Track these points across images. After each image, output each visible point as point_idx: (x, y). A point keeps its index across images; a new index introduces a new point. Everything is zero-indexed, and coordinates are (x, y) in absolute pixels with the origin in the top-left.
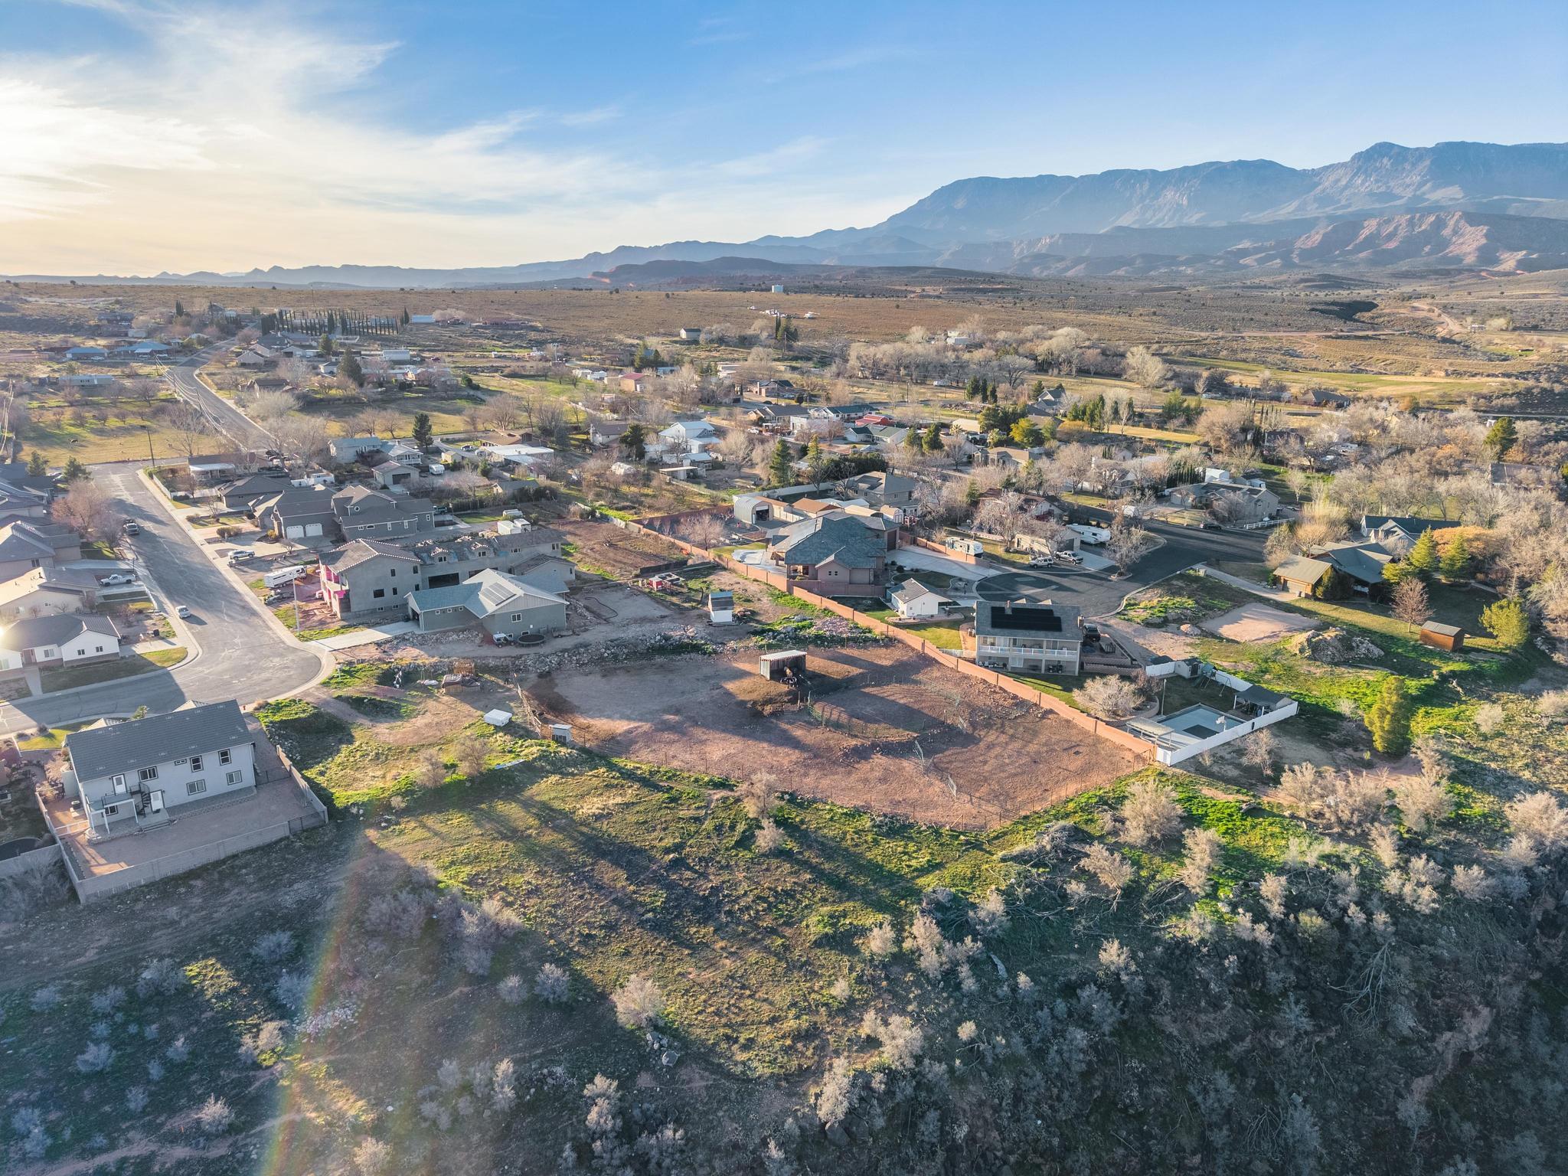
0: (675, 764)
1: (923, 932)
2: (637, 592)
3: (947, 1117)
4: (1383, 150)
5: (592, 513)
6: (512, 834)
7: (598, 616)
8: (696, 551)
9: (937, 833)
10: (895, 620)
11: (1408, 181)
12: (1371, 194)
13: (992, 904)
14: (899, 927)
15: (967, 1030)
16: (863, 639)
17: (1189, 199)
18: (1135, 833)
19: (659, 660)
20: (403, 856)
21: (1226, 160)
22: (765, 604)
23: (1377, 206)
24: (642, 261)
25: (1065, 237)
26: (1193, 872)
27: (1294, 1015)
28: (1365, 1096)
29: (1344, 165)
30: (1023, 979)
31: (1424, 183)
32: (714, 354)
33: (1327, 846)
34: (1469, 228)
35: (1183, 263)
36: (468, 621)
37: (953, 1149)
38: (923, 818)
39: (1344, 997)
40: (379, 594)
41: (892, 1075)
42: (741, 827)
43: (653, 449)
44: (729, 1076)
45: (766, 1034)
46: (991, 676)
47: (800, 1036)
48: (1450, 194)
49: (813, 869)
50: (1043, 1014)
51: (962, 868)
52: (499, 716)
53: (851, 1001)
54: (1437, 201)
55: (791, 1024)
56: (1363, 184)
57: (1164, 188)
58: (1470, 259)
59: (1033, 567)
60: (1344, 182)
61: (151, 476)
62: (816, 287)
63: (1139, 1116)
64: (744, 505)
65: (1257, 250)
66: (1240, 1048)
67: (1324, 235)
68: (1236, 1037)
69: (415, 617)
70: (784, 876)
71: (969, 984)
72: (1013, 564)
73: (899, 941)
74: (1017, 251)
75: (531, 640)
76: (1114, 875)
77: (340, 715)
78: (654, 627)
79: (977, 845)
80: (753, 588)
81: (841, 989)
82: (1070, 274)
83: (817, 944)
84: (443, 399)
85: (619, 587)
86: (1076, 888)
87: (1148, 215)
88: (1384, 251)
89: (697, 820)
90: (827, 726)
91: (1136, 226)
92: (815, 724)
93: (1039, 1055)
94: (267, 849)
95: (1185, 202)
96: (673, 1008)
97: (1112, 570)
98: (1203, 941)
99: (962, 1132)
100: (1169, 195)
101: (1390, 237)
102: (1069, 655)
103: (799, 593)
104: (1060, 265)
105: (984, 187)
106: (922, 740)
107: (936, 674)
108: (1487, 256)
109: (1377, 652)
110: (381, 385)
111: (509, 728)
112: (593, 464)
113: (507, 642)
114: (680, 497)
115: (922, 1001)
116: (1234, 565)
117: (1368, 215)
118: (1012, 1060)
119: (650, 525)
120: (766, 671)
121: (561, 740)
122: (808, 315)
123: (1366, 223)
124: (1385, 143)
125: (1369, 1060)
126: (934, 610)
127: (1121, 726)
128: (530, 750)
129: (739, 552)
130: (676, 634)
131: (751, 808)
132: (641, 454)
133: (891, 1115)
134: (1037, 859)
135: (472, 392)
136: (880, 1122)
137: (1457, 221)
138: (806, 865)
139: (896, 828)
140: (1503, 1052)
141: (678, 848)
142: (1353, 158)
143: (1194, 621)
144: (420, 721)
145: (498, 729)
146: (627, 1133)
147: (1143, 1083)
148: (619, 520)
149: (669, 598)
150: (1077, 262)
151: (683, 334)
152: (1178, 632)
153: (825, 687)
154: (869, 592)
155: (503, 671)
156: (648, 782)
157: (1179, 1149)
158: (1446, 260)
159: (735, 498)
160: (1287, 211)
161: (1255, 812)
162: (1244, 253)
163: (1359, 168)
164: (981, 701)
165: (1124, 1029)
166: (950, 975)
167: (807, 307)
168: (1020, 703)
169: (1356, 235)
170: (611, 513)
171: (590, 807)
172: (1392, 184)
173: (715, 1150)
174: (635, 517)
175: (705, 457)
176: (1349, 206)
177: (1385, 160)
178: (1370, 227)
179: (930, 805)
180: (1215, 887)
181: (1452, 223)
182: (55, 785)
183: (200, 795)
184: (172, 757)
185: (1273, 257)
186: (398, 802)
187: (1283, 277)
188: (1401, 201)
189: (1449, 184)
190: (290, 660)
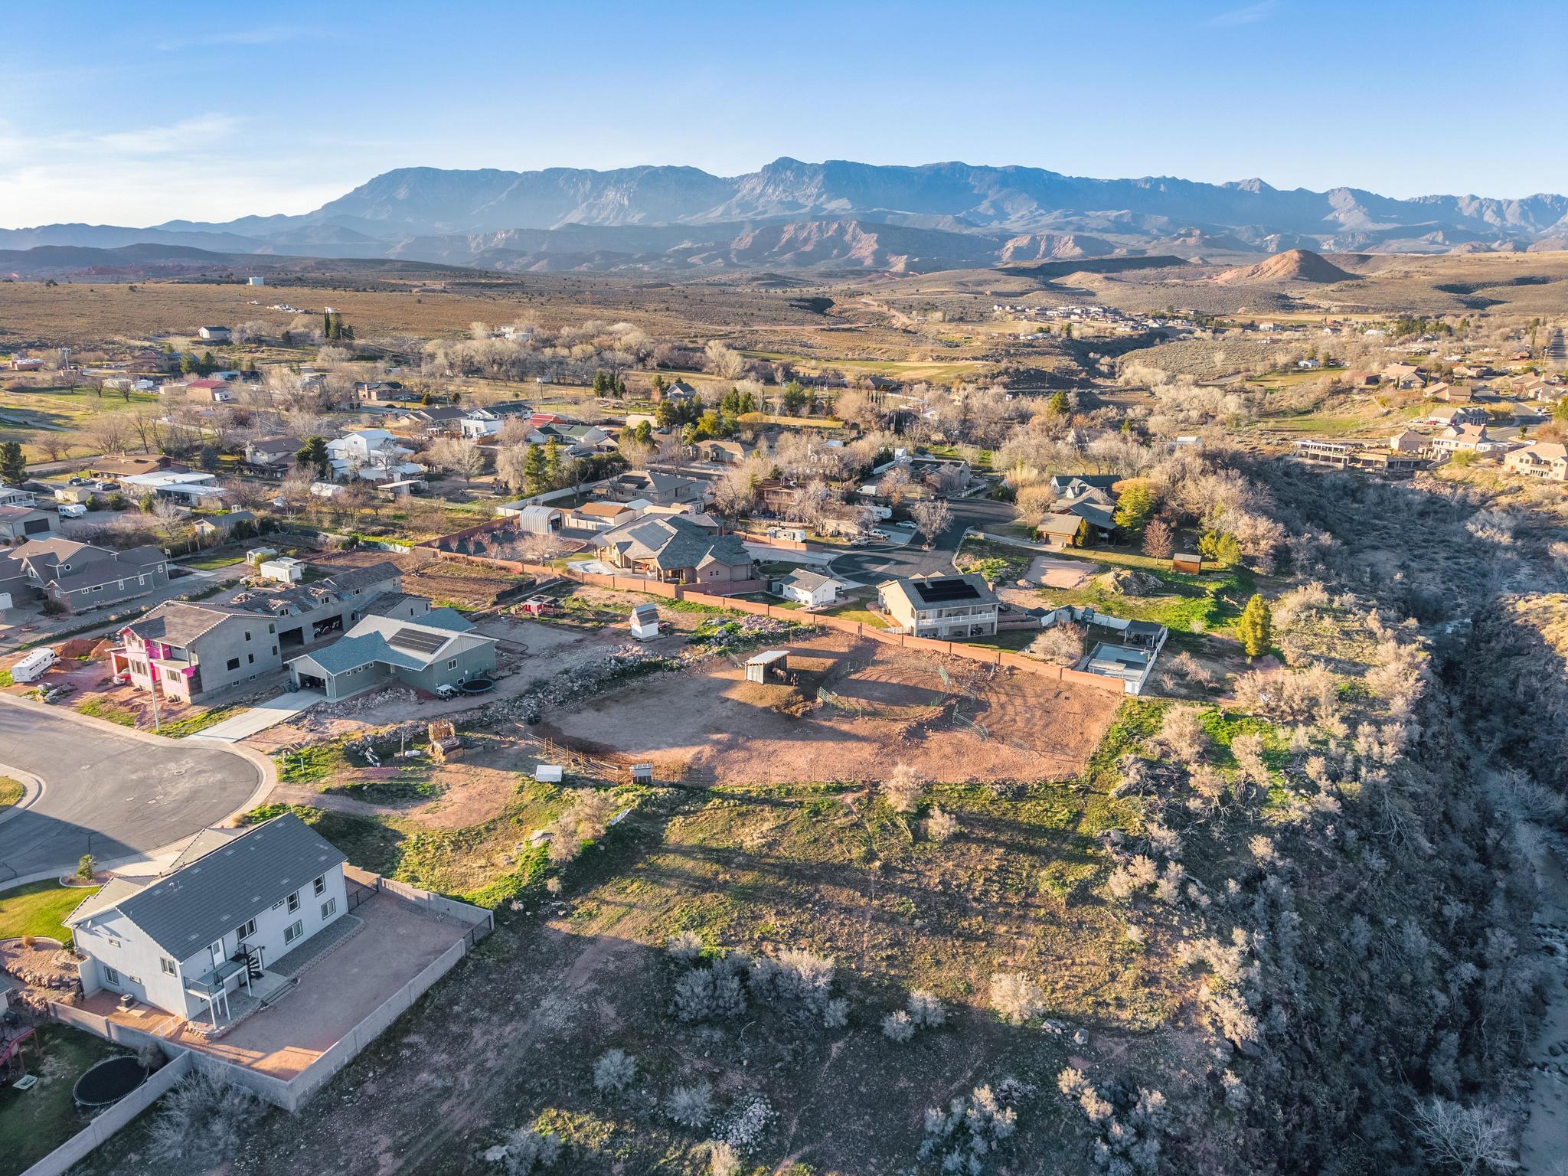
0: (776, 779)
4: (786, 164)
6: (706, 884)
7: (511, 651)
8: (530, 569)
9: (1050, 788)
11: (808, 192)
12: (781, 202)
16: (800, 632)
17: (629, 199)
20: (624, 937)
21: (657, 164)
22: (666, 613)
23: (787, 213)
24: (26, 246)
25: (520, 231)
26: (1250, 772)
27: (1374, 860)
29: (756, 175)
30: (1232, 884)
31: (819, 196)
34: (864, 235)
35: (639, 260)
36: (395, 677)
38: (1025, 778)
40: (233, 664)
42: (901, 822)
44: (1134, 1034)
48: (839, 205)
49: (996, 843)
52: (544, 772)
54: (834, 211)
56: (773, 193)
57: (605, 188)
58: (868, 262)
59: (856, 547)
60: (758, 191)
62: (299, 279)
64: (524, 516)
65: (700, 250)
67: (753, 238)
69: (316, 683)
70: (983, 856)
72: (837, 547)
74: (473, 245)
75: (478, 685)
77: (351, 811)
78: (588, 652)
79: (1087, 790)
82: (533, 269)
83: (1070, 904)
85: (489, 617)
87: (594, 213)
88: (804, 253)
89: (857, 825)
90: (863, 715)
91: (585, 224)
92: (849, 716)
95: (626, 203)
97: (918, 543)
98: (1304, 821)
100: (611, 194)
101: (806, 241)
103: (689, 597)
104: (523, 261)
105: (426, 176)
108: (880, 259)
109: (1159, 582)
111: (572, 781)
112: (286, 490)
117: (785, 221)
119: (445, 548)
120: (758, 675)
121: (645, 782)
122: (328, 312)
123: (784, 228)
124: (787, 158)
126: (833, 596)
130: (623, 657)
134: (1141, 789)
137: (855, 229)
138: (987, 841)
139: (1017, 792)
141: (871, 855)
142: (763, 170)
144: (455, 797)
145: (558, 785)
148: (394, 546)
149: (560, 621)
150: (539, 257)
151: (205, 333)
153: (822, 680)
154: (751, 587)
155: (483, 726)
156: (773, 802)
158: (850, 262)
159: (499, 510)
160: (716, 214)
162: (689, 252)
163: (769, 179)
168: (983, 666)
169: (779, 240)
170: (373, 539)
171: (749, 839)
172: (796, 194)
174: (411, 541)
176: (765, 212)
177: (788, 173)
178: (789, 232)
181: (851, 230)
182: (62, 985)
183: (297, 942)
184: (269, 901)
185: (715, 257)
186: (553, 885)
187: (737, 276)
188: (807, 210)
189: (839, 196)
190: (187, 763)
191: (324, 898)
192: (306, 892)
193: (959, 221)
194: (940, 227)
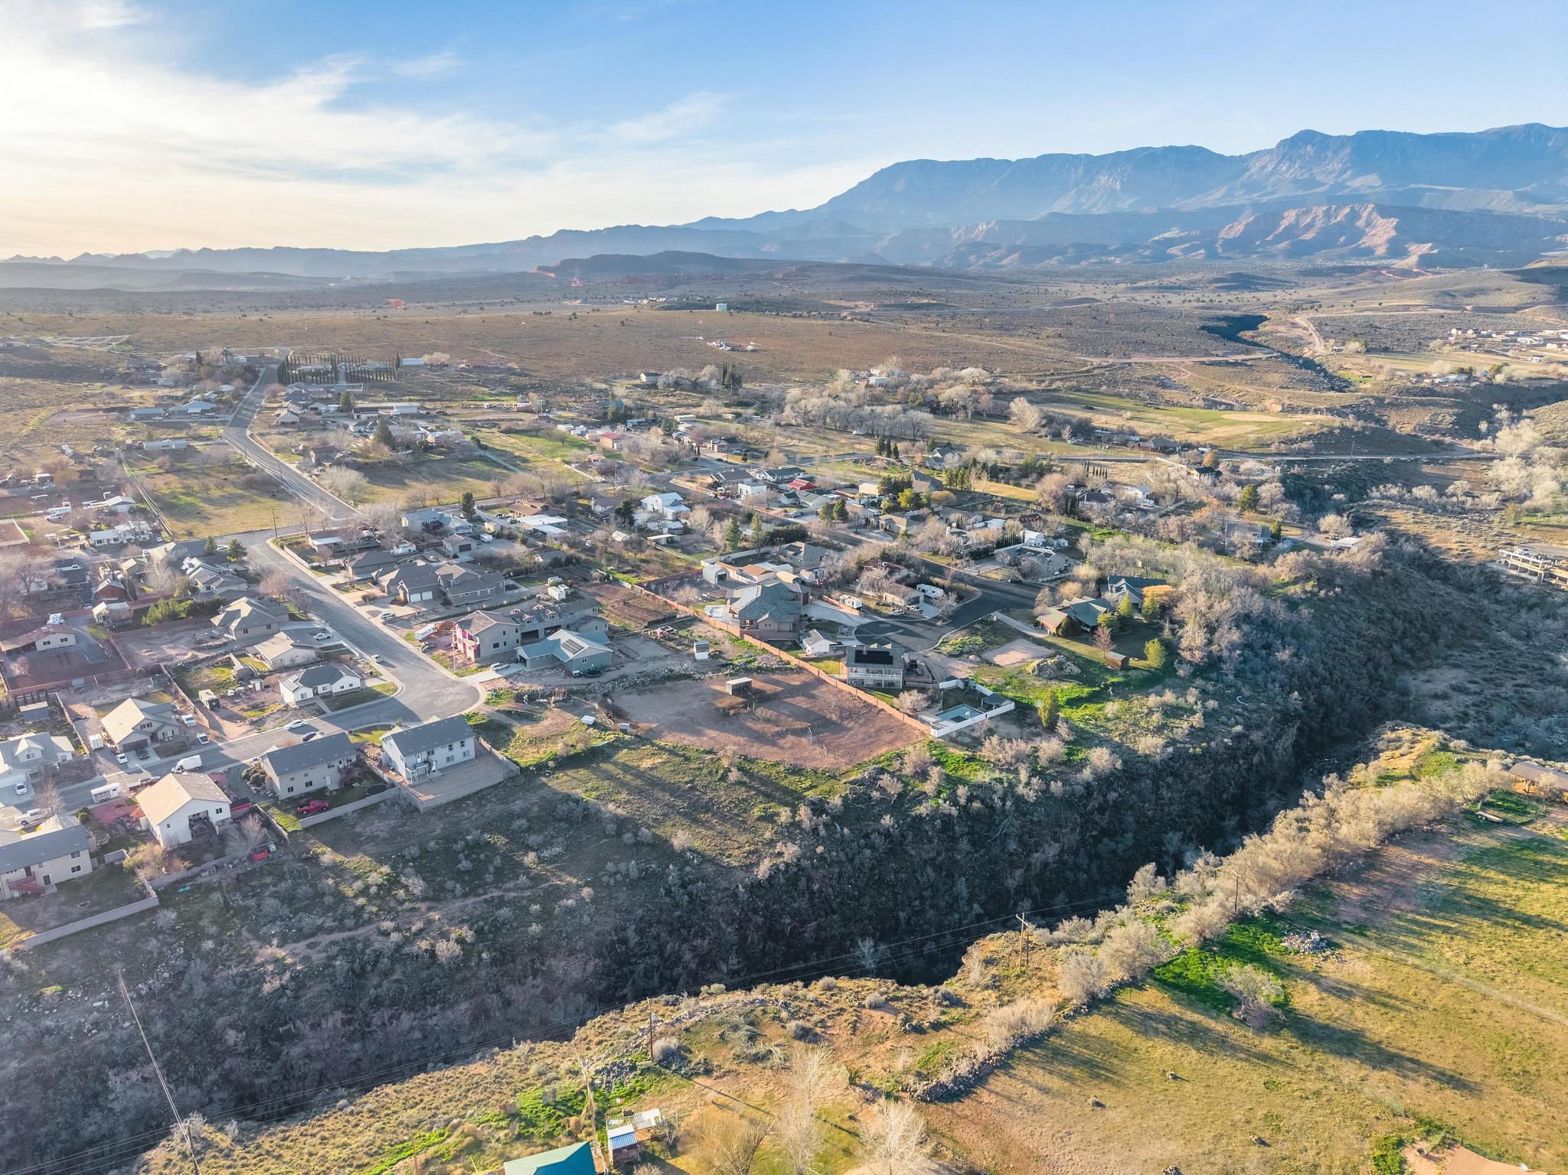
0: (685, 742)
1: (804, 813)
2: (647, 639)
3: (810, 880)
4: (1307, 137)
5: (607, 577)
6: (610, 777)
7: (628, 656)
8: (681, 608)
9: (816, 772)
10: (803, 656)
11: (1330, 167)
12: (1295, 181)
13: (836, 801)
14: (794, 812)
15: (820, 849)
16: (785, 669)
17: (1122, 183)
18: (908, 770)
19: (669, 684)
20: (561, 789)
21: (1157, 145)
22: (727, 646)
23: (1300, 193)
25: (1001, 223)
26: (929, 787)
27: (964, 845)
28: (992, 877)
29: (1270, 151)
30: (846, 830)
31: (1343, 172)
32: (671, 399)
33: (997, 775)
34: (1381, 221)
36: (556, 663)
37: (812, 893)
38: (809, 766)
39: (989, 837)
40: (496, 646)
41: (787, 865)
42: (721, 772)
43: (640, 517)
44: (722, 866)
45: (737, 852)
46: (853, 691)
47: (750, 852)
48: (1369, 182)
49: (756, 789)
50: (854, 845)
51: (826, 787)
52: (589, 719)
53: (772, 840)
54: (1356, 189)
55: (747, 848)
56: (1287, 171)
57: (1098, 172)
59: (892, 617)
60: (1270, 168)
61: (282, 547)
63: (894, 886)
64: (710, 569)
65: (1181, 240)
66: (940, 859)
67: (1247, 225)
68: (939, 854)
69: (523, 661)
70: (742, 793)
71: (822, 832)
72: (880, 614)
73: (793, 817)
74: (955, 236)
75: (594, 673)
76: (894, 788)
77: (503, 720)
78: (662, 663)
79: (834, 777)
80: (719, 634)
81: (768, 835)
82: (1004, 263)
83: (758, 819)
84: (461, 461)
85: (636, 635)
86: (875, 794)
87: (1082, 201)
88: (1303, 241)
89: (699, 769)
90: (764, 720)
91: (1068, 212)
92: (757, 720)
93: (851, 860)
94: (495, 787)
95: (1118, 187)
96: (697, 844)
97: (938, 618)
98: (928, 815)
99: (816, 887)
100: (1103, 179)
101: (1309, 227)
102: (896, 677)
103: (747, 638)
104: (996, 254)
105: (923, 170)
106: (812, 727)
107: (824, 689)
108: (1396, 249)
109: (1076, 670)
110: (408, 448)
111: (595, 725)
112: (599, 534)
113: (580, 675)
114: (665, 562)
115: (802, 840)
116: (1018, 612)
117: (1290, 203)
118: (840, 863)
119: (648, 588)
120: (729, 691)
121: (624, 732)
122: (750, 348)
123: (1286, 214)
124: (1309, 131)
125: (996, 863)
126: (827, 649)
127: (916, 718)
128: (610, 737)
129: (709, 607)
130: (677, 669)
131: (725, 763)
132: (632, 522)
133: (787, 880)
134: (860, 782)
135: (482, 453)
136: (782, 881)
137: (1370, 213)
138: (752, 788)
139: (796, 771)
140: (1064, 863)
141: (691, 782)
142: (1279, 145)
143: (978, 653)
144: (546, 723)
145: (589, 726)
146: (684, 886)
147: (896, 872)
148: (628, 583)
149: (669, 643)
150: (1012, 250)
151: (644, 378)
152: (967, 660)
153: (763, 698)
154: (791, 636)
155: (582, 693)
156: (672, 752)
157: (909, 898)
158: (1357, 253)
159: (703, 563)
160: (1214, 197)
161: (970, 759)
162: (1171, 242)
163: (1284, 156)
164: (847, 705)
165: (891, 852)
166: (815, 830)
167: (749, 335)
168: (867, 705)
169: (1276, 225)
170: (619, 576)
171: (646, 764)
172: (1315, 171)
173: (718, 890)
174: (636, 580)
175: (678, 525)
176: (1273, 192)
177: (1309, 148)
178: (1290, 216)
179: (814, 759)
180: (939, 792)
181: (1365, 215)
182: (376, 759)
183: (451, 763)
184: (441, 744)
185: (1199, 247)
186: (551, 764)
187: (1198, 276)
188: (1324, 189)
189: (1367, 171)
190: (457, 689)
191: (464, 749)
192: (457, 745)
193: (1521, 197)
194: (1493, 206)
